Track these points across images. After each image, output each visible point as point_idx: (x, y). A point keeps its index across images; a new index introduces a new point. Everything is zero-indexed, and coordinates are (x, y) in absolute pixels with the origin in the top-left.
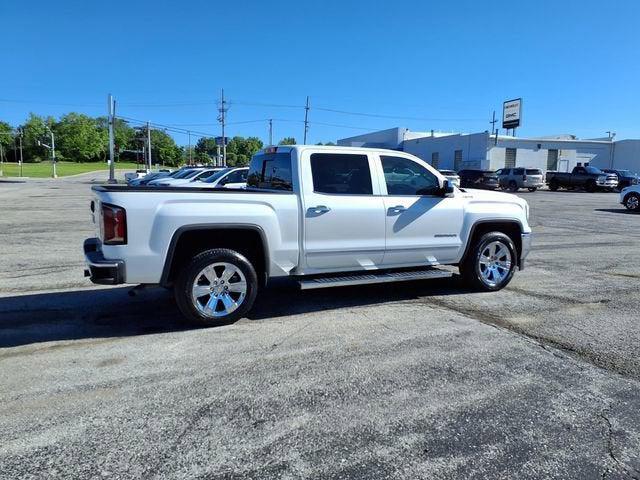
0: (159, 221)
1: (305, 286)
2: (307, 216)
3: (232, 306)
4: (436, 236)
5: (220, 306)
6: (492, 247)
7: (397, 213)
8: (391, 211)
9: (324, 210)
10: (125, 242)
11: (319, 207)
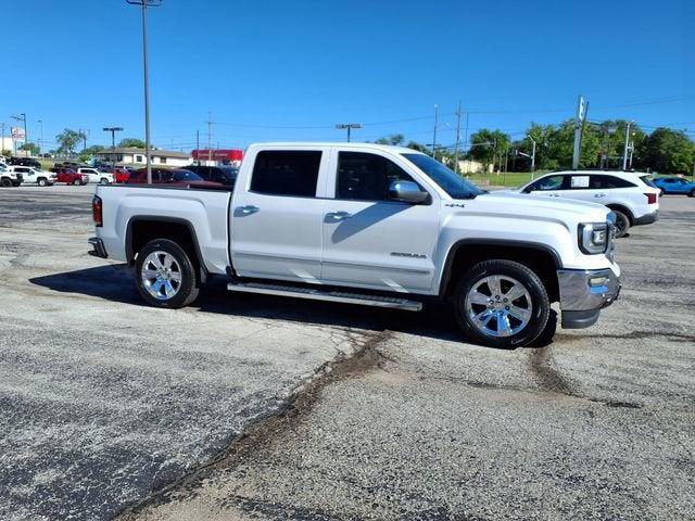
0: (120, 210)
1: (231, 287)
2: (236, 215)
3: (171, 293)
4: (394, 254)
5: (163, 290)
6: (493, 282)
7: (338, 221)
8: (329, 218)
9: (252, 209)
10: (101, 226)
11: (248, 208)
